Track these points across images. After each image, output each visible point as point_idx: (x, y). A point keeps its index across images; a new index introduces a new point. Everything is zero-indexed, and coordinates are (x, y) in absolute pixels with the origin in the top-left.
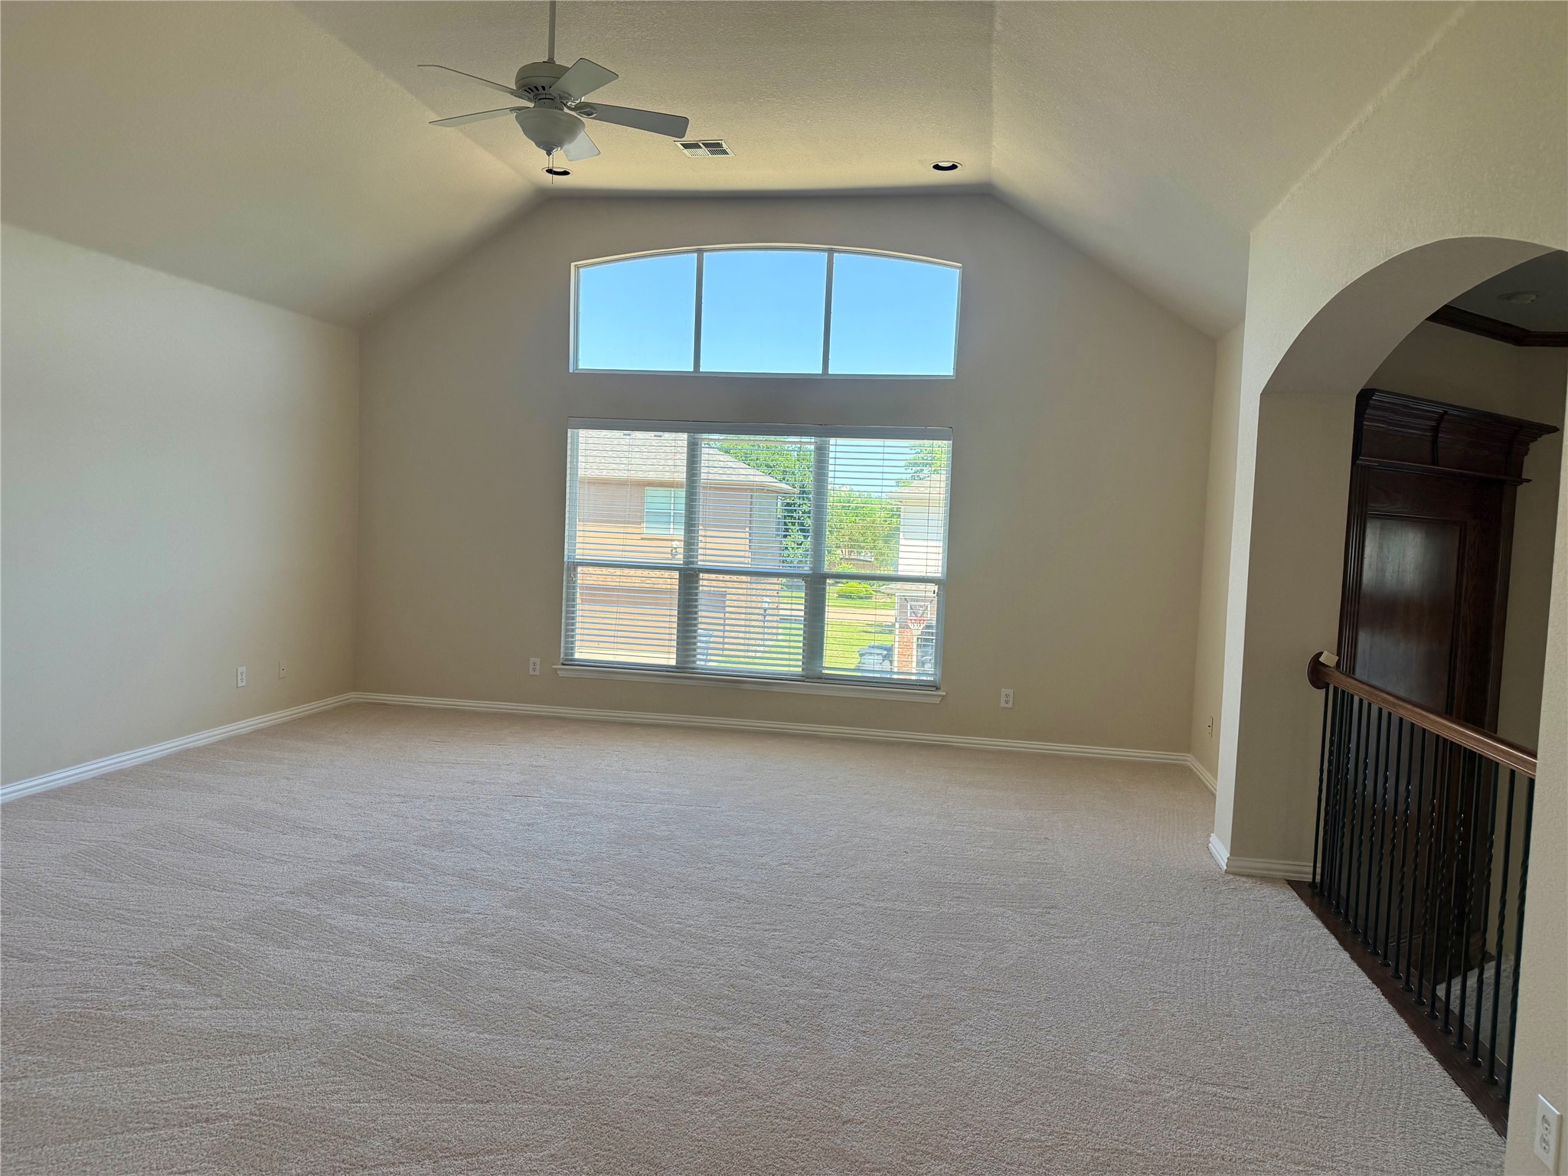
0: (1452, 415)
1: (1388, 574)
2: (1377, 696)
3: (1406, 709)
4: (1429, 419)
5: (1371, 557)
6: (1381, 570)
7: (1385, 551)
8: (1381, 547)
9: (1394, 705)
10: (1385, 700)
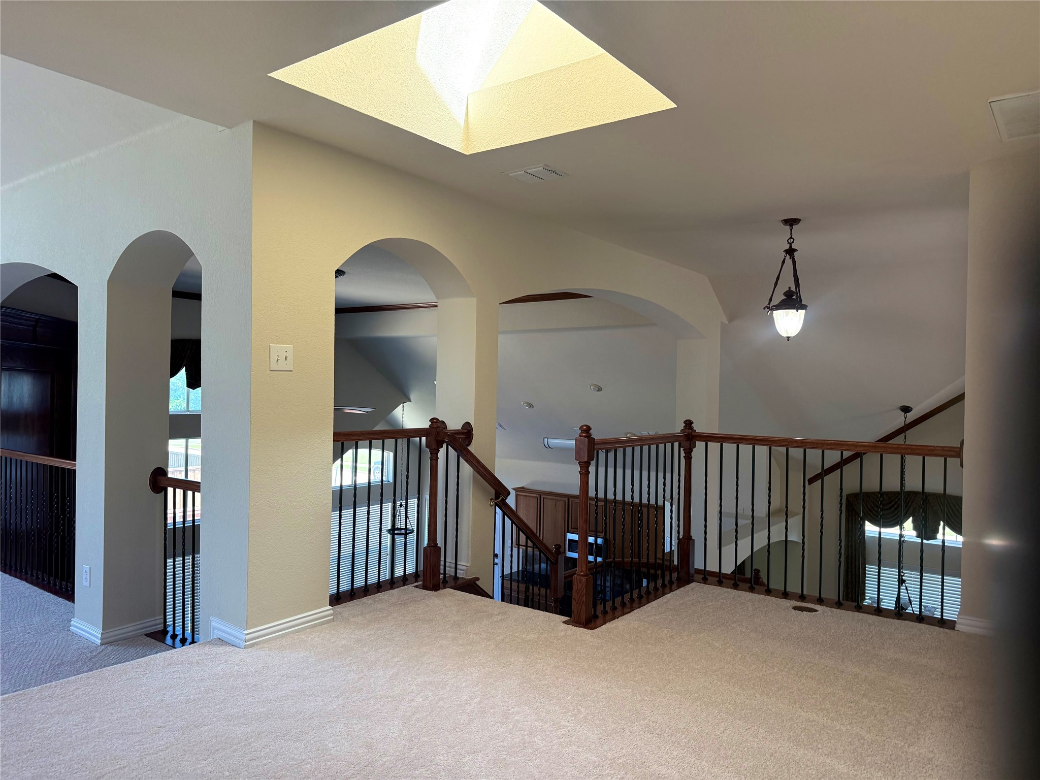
0: (42, 319)
1: (15, 399)
2: (14, 454)
3: (29, 456)
4: (32, 321)
5: (4, 390)
6: (10, 398)
7: (12, 387)
8: (10, 386)
9: (23, 456)
10: (18, 455)
